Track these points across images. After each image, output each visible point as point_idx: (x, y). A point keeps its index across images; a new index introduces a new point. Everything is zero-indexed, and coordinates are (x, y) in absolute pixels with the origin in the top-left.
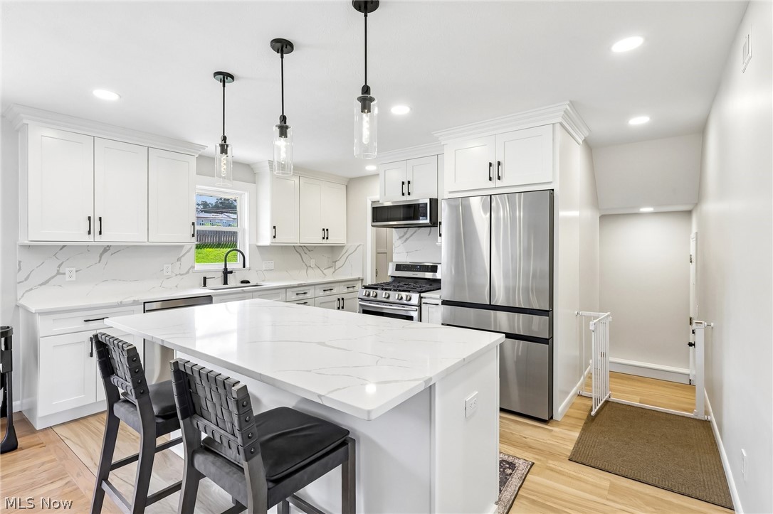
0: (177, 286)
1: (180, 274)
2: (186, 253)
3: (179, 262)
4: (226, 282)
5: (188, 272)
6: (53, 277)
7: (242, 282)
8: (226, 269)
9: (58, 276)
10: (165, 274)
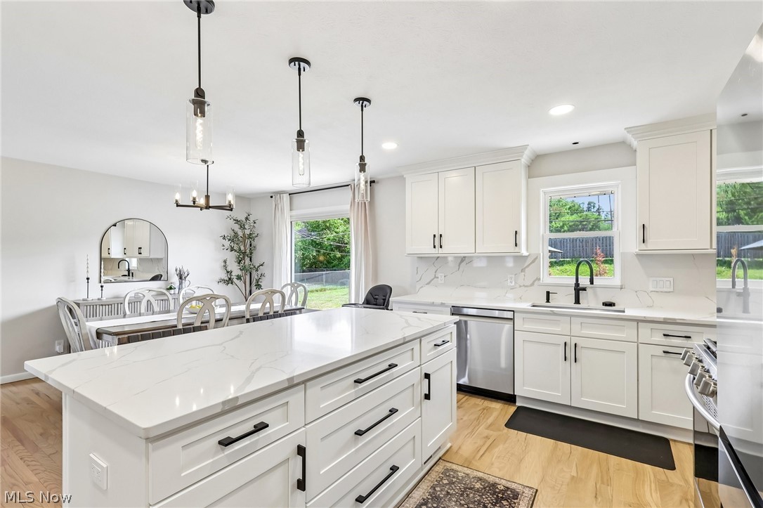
0: (521, 298)
1: (524, 286)
2: (529, 265)
3: (523, 273)
4: (577, 301)
5: (532, 284)
6: (433, 279)
7: (605, 304)
8: (577, 284)
9: (435, 279)
10: (509, 284)
